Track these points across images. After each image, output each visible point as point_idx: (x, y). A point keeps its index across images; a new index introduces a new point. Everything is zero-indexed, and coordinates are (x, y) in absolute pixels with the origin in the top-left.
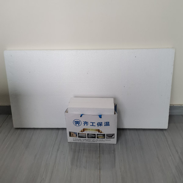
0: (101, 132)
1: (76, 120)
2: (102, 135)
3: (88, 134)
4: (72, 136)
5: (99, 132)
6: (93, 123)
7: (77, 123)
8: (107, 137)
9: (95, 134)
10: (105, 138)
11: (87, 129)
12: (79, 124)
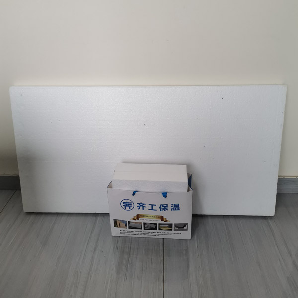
0: (166, 221)
1: (125, 201)
2: (168, 226)
3: (144, 223)
4: (118, 226)
5: (162, 220)
6: (152, 205)
7: (127, 205)
8: (176, 228)
9: (156, 224)
10: (172, 230)
11: (143, 216)
12: (130, 207)
